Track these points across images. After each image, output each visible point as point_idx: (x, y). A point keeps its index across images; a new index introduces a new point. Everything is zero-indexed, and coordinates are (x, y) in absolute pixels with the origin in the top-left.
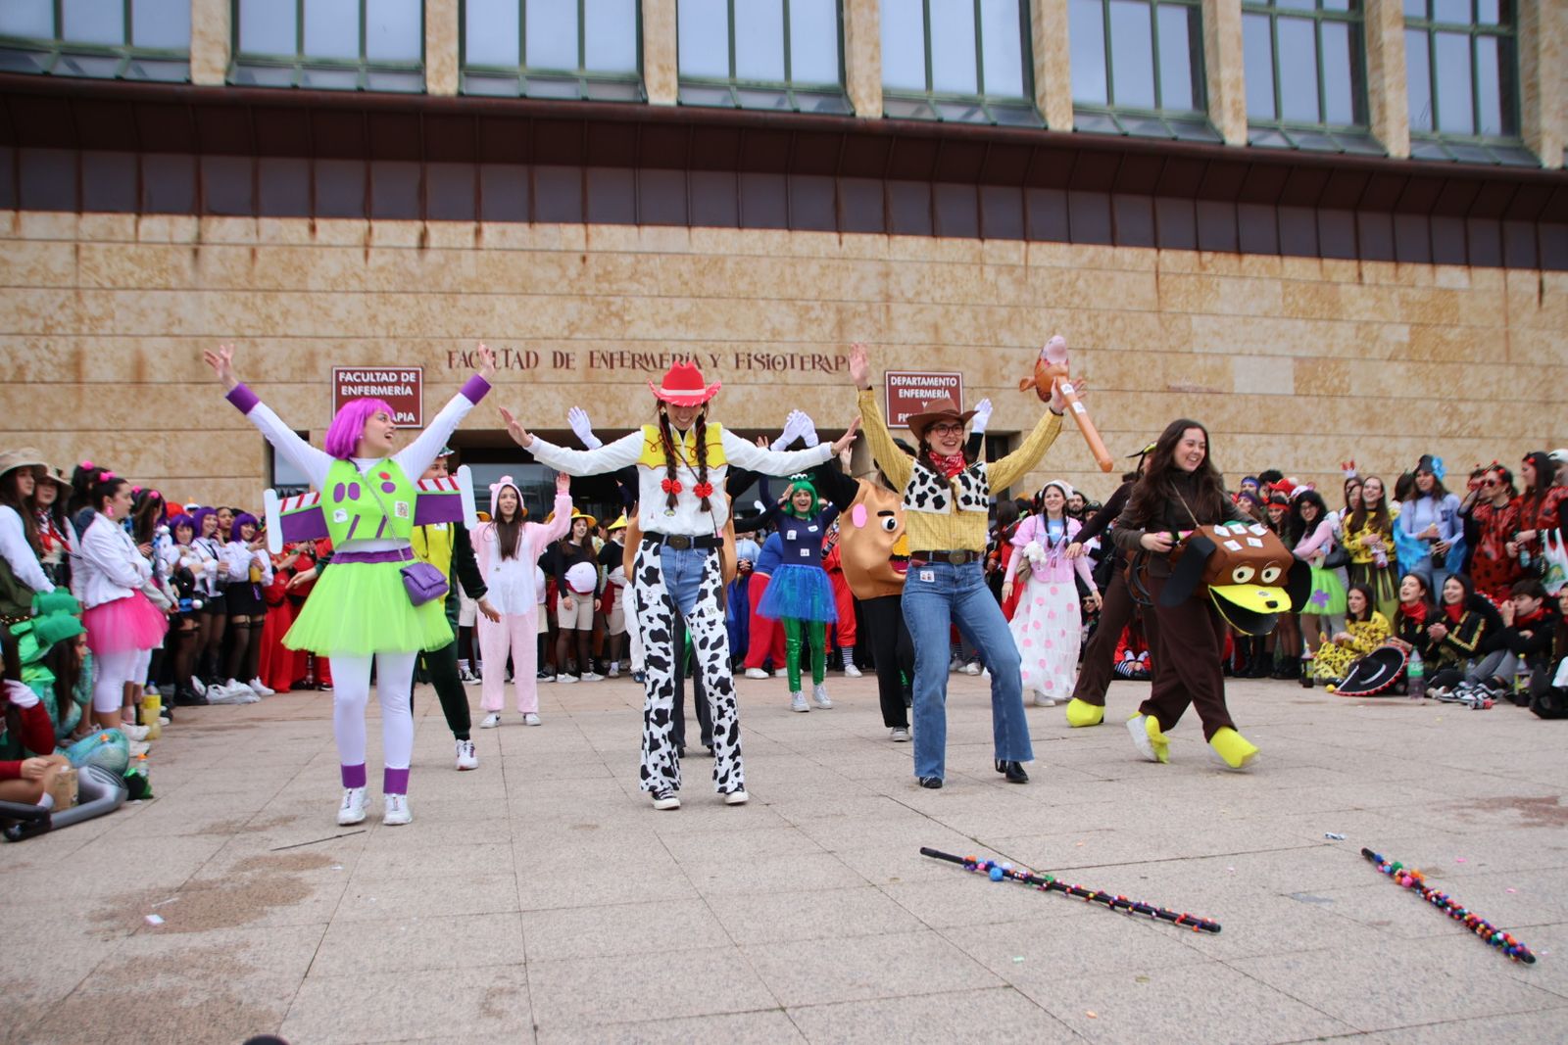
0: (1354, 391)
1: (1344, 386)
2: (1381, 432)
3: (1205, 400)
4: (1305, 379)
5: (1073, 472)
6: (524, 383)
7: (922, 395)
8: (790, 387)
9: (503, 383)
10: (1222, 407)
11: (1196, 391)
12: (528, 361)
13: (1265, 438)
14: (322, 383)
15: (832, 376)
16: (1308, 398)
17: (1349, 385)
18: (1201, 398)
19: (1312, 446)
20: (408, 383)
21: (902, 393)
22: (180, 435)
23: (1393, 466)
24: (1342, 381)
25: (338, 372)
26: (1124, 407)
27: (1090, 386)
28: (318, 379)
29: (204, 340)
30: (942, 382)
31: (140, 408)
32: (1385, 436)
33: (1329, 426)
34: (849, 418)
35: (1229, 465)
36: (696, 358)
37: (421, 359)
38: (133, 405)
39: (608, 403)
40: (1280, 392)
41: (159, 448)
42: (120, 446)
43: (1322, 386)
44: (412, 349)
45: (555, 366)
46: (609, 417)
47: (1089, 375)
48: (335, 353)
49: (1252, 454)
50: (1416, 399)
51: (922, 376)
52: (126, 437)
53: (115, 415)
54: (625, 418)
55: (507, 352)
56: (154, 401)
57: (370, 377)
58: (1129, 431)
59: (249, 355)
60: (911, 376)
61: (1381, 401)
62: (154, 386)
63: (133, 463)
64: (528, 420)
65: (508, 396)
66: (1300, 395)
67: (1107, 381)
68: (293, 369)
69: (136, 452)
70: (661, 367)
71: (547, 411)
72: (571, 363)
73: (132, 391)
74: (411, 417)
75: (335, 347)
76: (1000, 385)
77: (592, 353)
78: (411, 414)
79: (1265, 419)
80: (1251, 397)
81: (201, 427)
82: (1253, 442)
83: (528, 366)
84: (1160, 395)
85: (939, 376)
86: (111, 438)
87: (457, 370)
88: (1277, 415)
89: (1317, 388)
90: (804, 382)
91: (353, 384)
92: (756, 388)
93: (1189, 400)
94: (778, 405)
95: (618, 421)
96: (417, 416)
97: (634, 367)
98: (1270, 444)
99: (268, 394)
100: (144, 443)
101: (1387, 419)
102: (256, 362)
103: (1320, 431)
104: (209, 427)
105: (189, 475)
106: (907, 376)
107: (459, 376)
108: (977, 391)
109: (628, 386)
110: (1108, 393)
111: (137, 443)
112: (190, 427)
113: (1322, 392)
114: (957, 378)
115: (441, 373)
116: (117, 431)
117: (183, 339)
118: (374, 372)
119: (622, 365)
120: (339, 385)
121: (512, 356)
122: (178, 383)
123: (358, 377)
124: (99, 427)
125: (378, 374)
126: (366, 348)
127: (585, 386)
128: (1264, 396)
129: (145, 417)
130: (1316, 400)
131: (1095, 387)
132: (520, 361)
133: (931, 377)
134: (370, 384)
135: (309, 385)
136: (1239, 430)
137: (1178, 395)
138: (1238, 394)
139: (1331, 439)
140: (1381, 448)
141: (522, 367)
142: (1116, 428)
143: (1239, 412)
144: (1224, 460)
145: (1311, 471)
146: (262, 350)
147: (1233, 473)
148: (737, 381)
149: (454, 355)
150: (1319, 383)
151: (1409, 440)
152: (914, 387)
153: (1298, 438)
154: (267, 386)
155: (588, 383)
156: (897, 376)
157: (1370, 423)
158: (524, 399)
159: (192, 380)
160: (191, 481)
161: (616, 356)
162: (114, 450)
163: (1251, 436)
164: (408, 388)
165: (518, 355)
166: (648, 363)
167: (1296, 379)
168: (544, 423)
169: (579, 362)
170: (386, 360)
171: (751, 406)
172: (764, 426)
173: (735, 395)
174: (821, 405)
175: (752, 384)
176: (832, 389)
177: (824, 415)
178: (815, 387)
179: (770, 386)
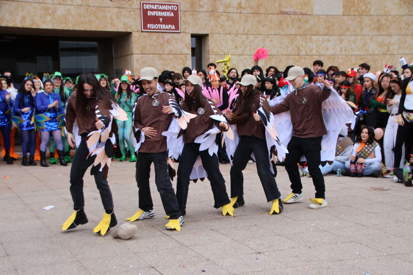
0: (372, 12)
1: (367, 10)
2: (384, 33)
3: (298, 18)
4: (348, 7)
5: (234, 55)
7: (159, 14)
8: (91, 8)
10: (307, 22)
11: (295, 13)
13: (327, 37)
15: (113, 3)
16: (349, 17)
17: (370, 9)
18: (297, 17)
19: (349, 41)
21: (149, 13)
23: (388, 50)
24: (366, 8)
26: (259, 22)
27: (243, 11)
30: (170, 8)
32: (386, 35)
33: (358, 31)
34: (122, 26)
35: (309, 51)
40: (335, 14)
43: (356, 10)
47: (243, 5)
49: (320, 46)
50: (403, 16)
51: (159, 4)
58: (261, 34)
60: (154, 4)
61: (385, 17)
66: (345, 15)
67: (251, 8)
76: (199, 10)
79: (327, 28)
80: (321, 16)
82: (321, 40)
84: (277, 15)
85: (168, 5)
88: (333, 26)
89: (354, 11)
90: (98, 5)
92: (72, 7)
93: (291, 18)
94: (85, 17)
98: (329, 40)
101: (387, 26)
103: (354, 33)
106: (152, 4)
108: (187, 13)
110: (252, 14)
113: (356, 13)
114: (177, 6)
128: (327, 16)
130: (353, 17)
131: (246, 12)
133: (164, 5)
136: (314, 33)
137: (286, 16)
138: (315, 15)
139: (359, 37)
140: (383, 41)
142: (255, 33)
143: (315, 25)
144: (306, 49)
145: (348, 53)
147: (310, 55)
148: (62, 3)
150: (355, 9)
151: (397, 37)
152: (156, 10)
153: (343, 37)
156: (146, 4)
157: (378, 29)
163: (320, 37)
167: (344, 7)
171: (70, 18)
172: (77, 28)
173: (61, 11)
174: (108, 18)
175: (70, 5)
176: (113, 10)
177: (109, 24)
178: (105, 8)
179: (80, 7)
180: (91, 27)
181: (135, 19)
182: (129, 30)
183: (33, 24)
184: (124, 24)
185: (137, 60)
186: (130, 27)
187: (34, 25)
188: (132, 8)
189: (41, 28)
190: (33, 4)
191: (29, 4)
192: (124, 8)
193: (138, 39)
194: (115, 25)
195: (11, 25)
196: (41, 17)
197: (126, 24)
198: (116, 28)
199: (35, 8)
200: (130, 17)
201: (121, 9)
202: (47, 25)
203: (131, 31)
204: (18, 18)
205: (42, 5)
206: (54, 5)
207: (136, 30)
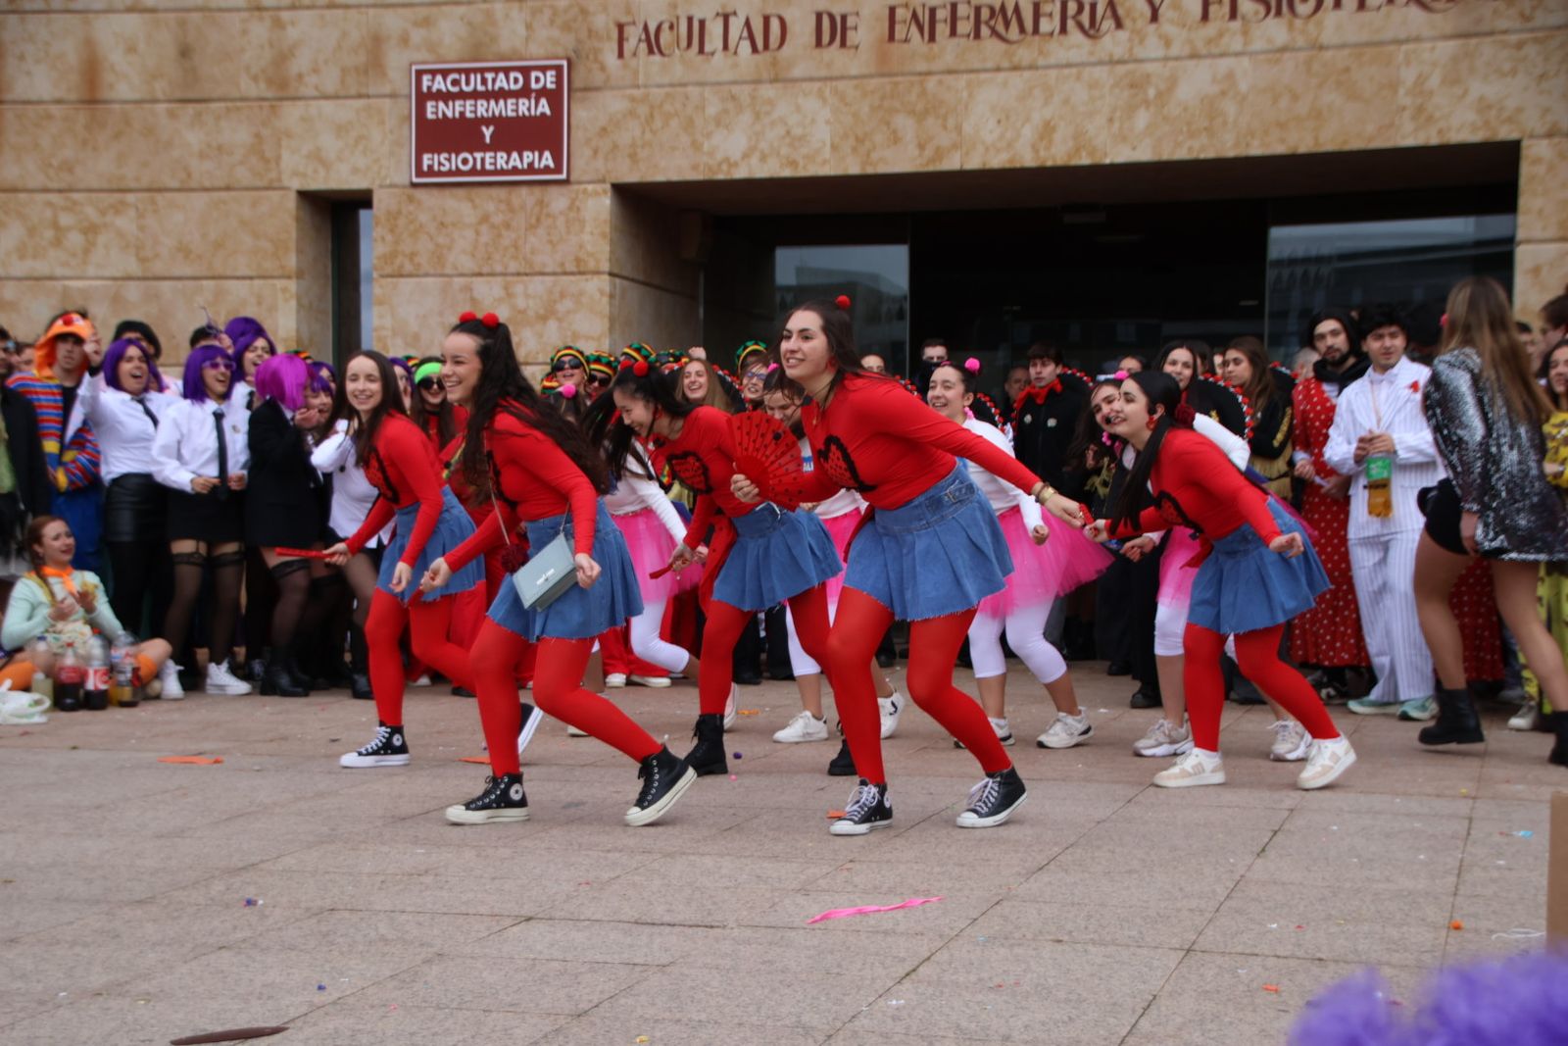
6: (757, 82)
8: (1328, 54)
9: (719, 84)
12: (767, 35)
14: (393, 96)
15: (1437, 17)
20: (543, 92)
22: (159, 197)
25: (420, 74)
28: (387, 89)
29: (195, 16)
31: (95, 149)
34: (1471, 116)
36: (1111, 5)
37: (568, 42)
38: (85, 143)
39: (921, 117)
41: (125, 223)
42: (65, 220)
44: (552, 22)
45: (819, 43)
46: (921, 147)
48: (417, 35)
52: (75, 203)
53: (55, 163)
54: (955, 146)
55: (726, 18)
56: (117, 136)
57: (475, 83)
59: (271, 45)
62: (117, 106)
63: (87, 251)
64: (763, 158)
65: (726, 111)
68: (344, 71)
69: (90, 230)
70: (1036, 30)
71: (802, 138)
72: (850, 34)
73: (82, 117)
74: (547, 159)
75: (416, 24)
77: (892, 10)
78: (547, 154)
81: (193, 184)
83: (766, 46)
86: (50, 204)
87: (633, 62)
90: (1364, 37)
91: (446, 97)
92: (1245, 62)
94: (1295, 98)
95: (939, 154)
96: (557, 158)
97: (977, 36)
99: (303, 119)
100: (103, 213)
102: (282, 58)
104: (207, 184)
105: (177, 272)
107: (636, 73)
109: (964, 79)
111: (91, 212)
112: (175, 184)
115: (603, 68)
116: (60, 191)
117: (161, 16)
118: (482, 71)
119: (953, 33)
120: (422, 98)
121: (736, 26)
122: (155, 101)
123: (455, 83)
124: (32, 184)
125: (489, 76)
126: (470, 24)
127: (874, 82)
129: (100, 166)
132: (752, 38)
134: (475, 95)
135: (371, 101)
141: (755, 50)
146: (292, 33)
148: (1204, 51)
149: (631, 32)
154: (301, 103)
155: (882, 75)
158: (757, 116)
159: (179, 95)
160: (179, 284)
161: (942, 14)
162: (55, 225)
164: (543, 101)
165: (747, 24)
166: (1007, 24)
168: (793, 163)
169: (866, 33)
170: (505, 45)
171: (1230, 108)
172: (1256, 149)
173: (1196, 82)
174: (1402, 91)
175: (1237, 54)
176: (1433, 49)
177: (1407, 114)
178: (1392, 48)
179: (1278, 55)
180: (1316, 139)
181: (1542, 77)
182: (1505, 133)
183: (1078, 150)
184: (1483, 106)
185: (1536, 271)
186: (1510, 120)
187: (1084, 154)
188: (1532, 30)
189: (1107, 161)
190: (1087, 70)
191: (1074, 70)
192: (1491, 33)
193: (1551, 168)
194: (1437, 114)
195: (997, 161)
196: (1111, 120)
197: (1489, 107)
198: (1440, 132)
199: (1093, 85)
200: (1514, 72)
201: (1473, 41)
202: (1134, 149)
203: (1514, 136)
204: (1028, 133)
205: (1121, 69)
206: (1171, 64)
207: (1540, 129)
